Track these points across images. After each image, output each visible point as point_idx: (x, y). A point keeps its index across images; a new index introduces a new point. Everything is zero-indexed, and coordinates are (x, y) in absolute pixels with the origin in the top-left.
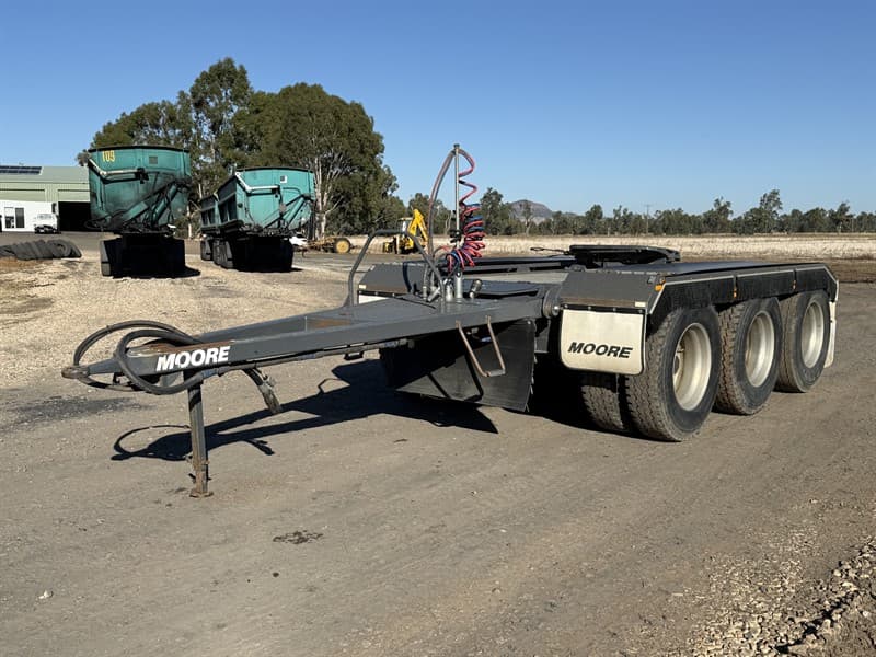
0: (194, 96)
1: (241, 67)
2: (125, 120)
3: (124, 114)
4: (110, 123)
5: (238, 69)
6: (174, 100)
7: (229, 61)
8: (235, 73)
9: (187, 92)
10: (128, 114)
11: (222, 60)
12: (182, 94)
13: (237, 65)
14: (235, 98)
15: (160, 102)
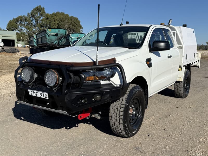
0: (32, 14)
1: (43, 7)
2: (14, 20)
3: (14, 18)
4: (10, 20)
5: (42, 8)
6: (26, 15)
7: (40, 6)
8: (41, 9)
9: (30, 13)
10: (15, 18)
11: (38, 6)
12: (28, 14)
13: (42, 7)
14: (41, 15)
15: (23, 16)
